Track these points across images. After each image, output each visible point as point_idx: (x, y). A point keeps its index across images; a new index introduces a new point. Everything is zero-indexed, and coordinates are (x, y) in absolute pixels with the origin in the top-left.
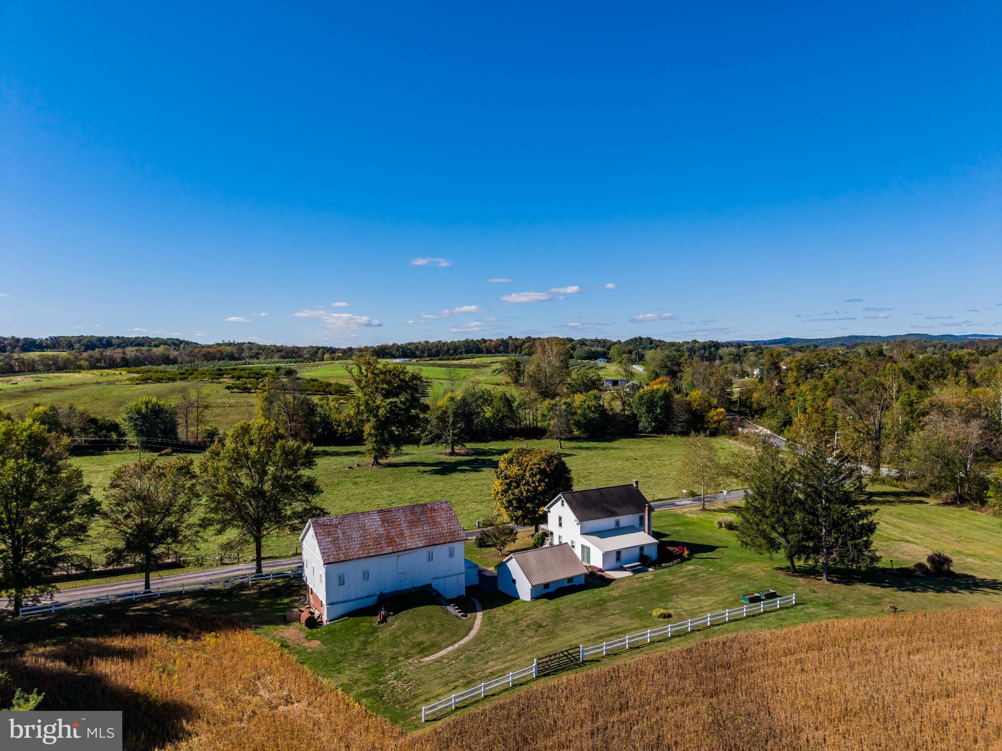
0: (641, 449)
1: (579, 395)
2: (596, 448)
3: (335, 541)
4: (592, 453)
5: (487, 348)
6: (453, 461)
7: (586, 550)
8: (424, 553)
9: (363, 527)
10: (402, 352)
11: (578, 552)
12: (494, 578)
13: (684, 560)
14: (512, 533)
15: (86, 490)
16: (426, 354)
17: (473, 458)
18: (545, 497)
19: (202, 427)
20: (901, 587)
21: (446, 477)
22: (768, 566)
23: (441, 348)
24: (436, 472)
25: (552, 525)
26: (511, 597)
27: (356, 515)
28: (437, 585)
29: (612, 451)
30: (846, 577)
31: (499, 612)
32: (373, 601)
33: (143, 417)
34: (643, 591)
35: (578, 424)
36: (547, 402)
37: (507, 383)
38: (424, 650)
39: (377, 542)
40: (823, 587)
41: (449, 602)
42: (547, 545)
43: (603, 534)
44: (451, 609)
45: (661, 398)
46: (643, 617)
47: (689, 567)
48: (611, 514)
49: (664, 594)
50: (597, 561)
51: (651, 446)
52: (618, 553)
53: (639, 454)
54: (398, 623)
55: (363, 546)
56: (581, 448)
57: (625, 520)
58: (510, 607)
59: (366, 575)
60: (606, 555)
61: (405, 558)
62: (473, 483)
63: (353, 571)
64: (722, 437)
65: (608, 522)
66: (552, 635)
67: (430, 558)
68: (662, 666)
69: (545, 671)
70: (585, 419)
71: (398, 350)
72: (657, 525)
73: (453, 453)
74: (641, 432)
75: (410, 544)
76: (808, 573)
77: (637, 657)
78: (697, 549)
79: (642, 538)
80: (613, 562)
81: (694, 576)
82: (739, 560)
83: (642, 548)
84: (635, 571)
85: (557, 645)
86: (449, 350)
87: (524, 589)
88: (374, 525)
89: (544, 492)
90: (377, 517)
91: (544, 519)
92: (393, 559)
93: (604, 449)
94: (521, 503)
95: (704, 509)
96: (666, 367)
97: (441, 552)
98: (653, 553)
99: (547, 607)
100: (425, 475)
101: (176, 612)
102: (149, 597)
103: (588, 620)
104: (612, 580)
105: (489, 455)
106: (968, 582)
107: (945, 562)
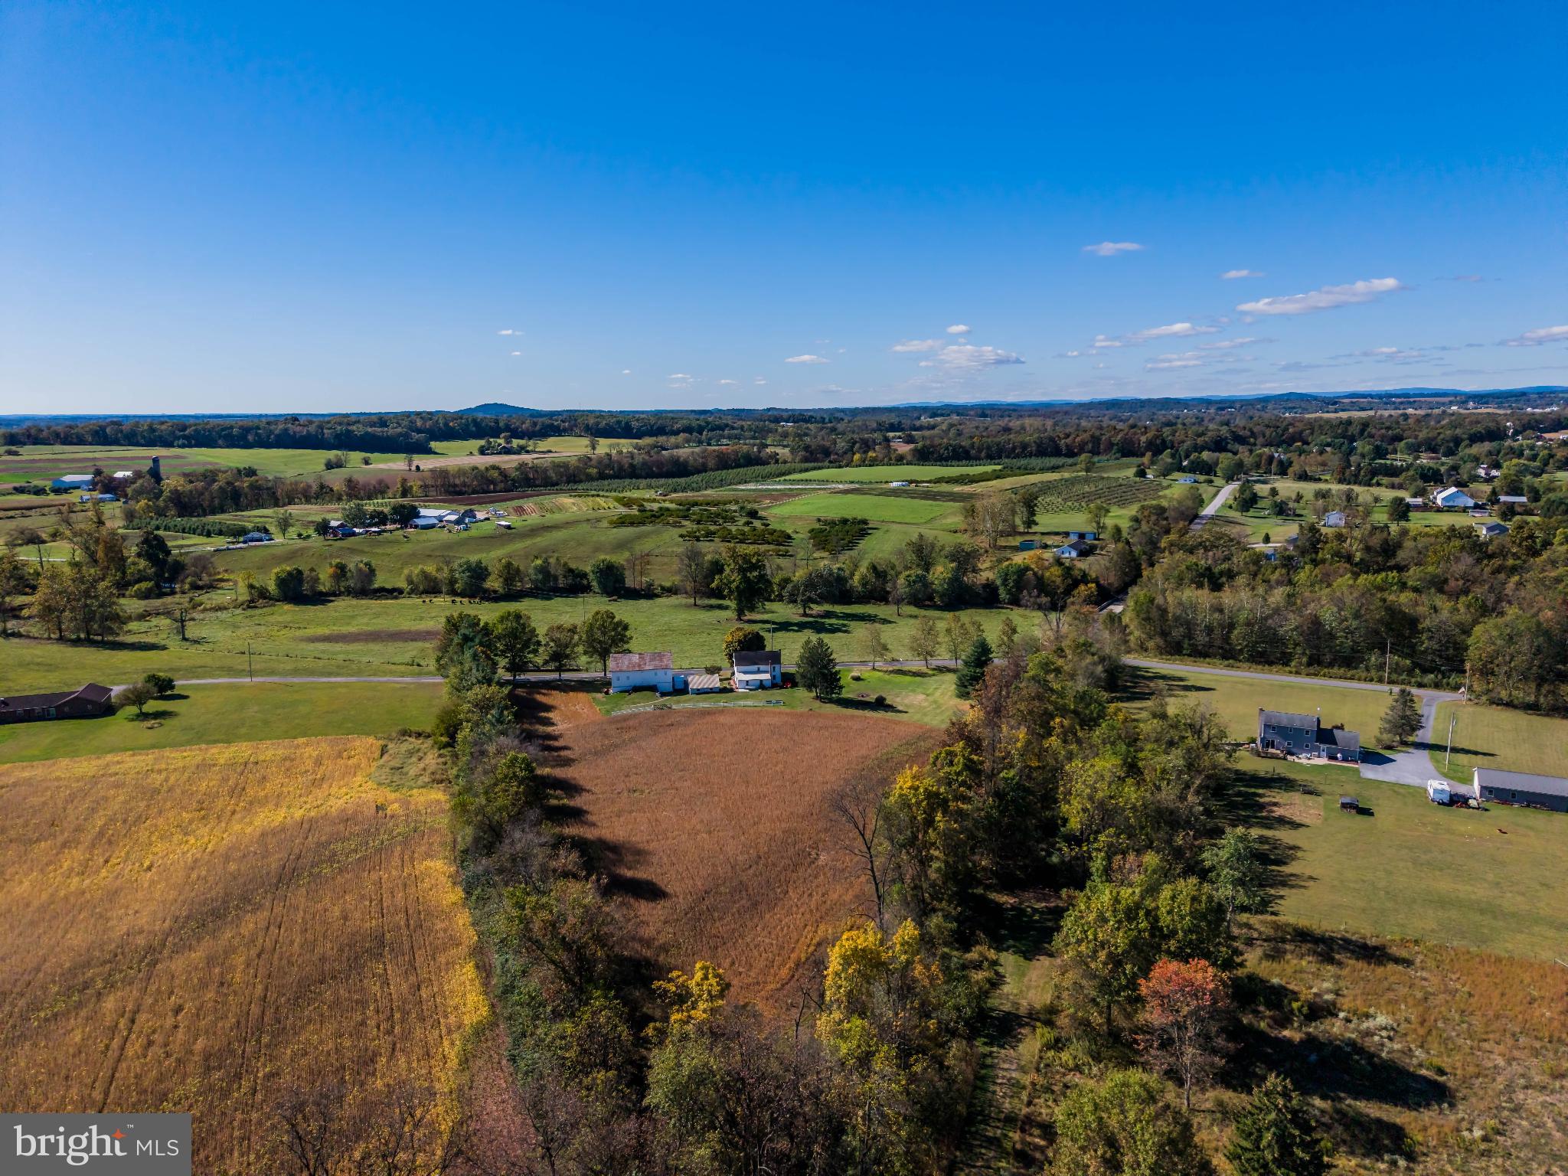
3: (617, 663)
6: (796, 622)
8: (653, 673)
9: (630, 660)
15: (537, 636)
16: (983, 454)
19: (644, 579)
28: (659, 685)
32: (629, 688)
33: (601, 571)
35: (938, 593)
39: (634, 666)
43: (747, 673)
44: (658, 693)
52: (748, 681)
55: (628, 667)
59: (628, 678)
63: (622, 675)
65: (753, 668)
67: (656, 674)
71: (947, 449)
73: (804, 614)
74: (1000, 602)
75: (647, 667)
83: (761, 680)
86: (1014, 448)
88: (635, 659)
90: (637, 656)
92: (639, 673)
98: (769, 684)
101: (567, 686)
102: (560, 680)
106: (890, 708)
107: (885, 699)
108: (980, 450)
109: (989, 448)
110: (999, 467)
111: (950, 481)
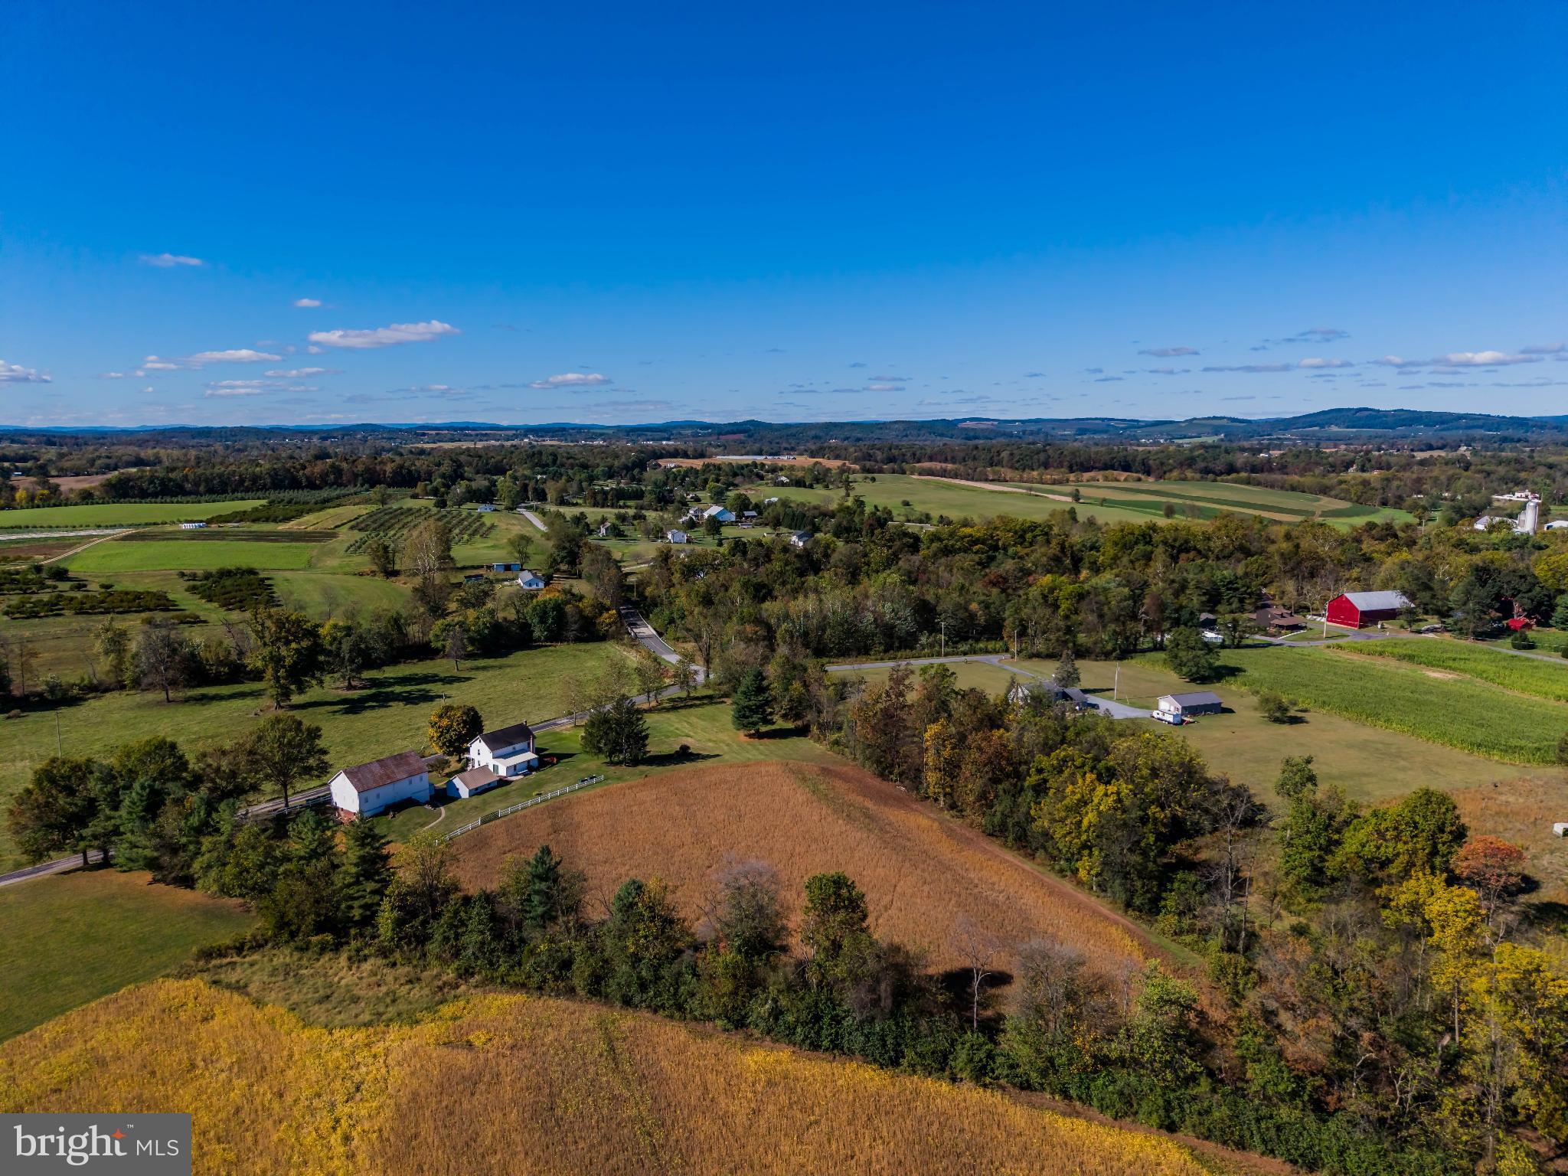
0: (535, 665)
1: (472, 610)
2: (492, 667)
3: (359, 780)
4: (489, 674)
5: (308, 478)
6: (355, 697)
7: (495, 767)
8: (407, 781)
9: (371, 772)
10: (160, 485)
11: (491, 768)
12: (444, 790)
13: (553, 765)
14: (447, 762)
16: (202, 488)
17: (373, 691)
18: (470, 736)
20: (659, 764)
21: (359, 716)
22: (599, 762)
23: (229, 478)
24: (347, 712)
25: (473, 754)
26: (456, 797)
27: (365, 765)
28: (417, 796)
29: (508, 670)
30: (635, 762)
31: (452, 805)
32: (382, 809)
34: (529, 785)
35: (472, 641)
36: (440, 622)
37: (373, 573)
38: (423, 825)
39: (381, 777)
40: (623, 769)
41: (425, 804)
42: (469, 769)
43: (505, 756)
44: (426, 807)
45: (553, 609)
46: (529, 796)
47: (556, 769)
48: (511, 744)
49: (539, 784)
50: (502, 772)
51: (544, 659)
52: (515, 766)
53: (533, 671)
54: (401, 817)
55: (375, 781)
56: (477, 669)
57: (518, 746)
58: (458, 802)
59: (378, 796)
60: (508, 768)
61: (398, 785)
62: (389, 720)
63: (372, 794)
64: (611, 642)
65: (509, 749)
66: (484, 810)
67: (411, 782)
68: (535, 813)
69: (484, 822)
70: (480, 634)
72: (539, 743)
73: (350, 687)
74: (535, 641)
75: (399, 777)
76: (620, 763)
77: (525, 811)
78: (561, 757)
79: (530, 756)
80: (512, 771)
81: (558, 773)
82: (585, 761)
83: (529, 761)
84: (525, 775)
85: (489, 811)
86: (242, 481)
87: (464, 792)
88: (377, 769)
89: (466, 734)
90: (376, 764)
91: (467, 750)
92: (391, 786)
93: (500, 667)
94: (451, 743)
95: (576, 726)
96: (564, 548)
97: (416, 779)
98: (535, 764)
99: (477, 800)
100: (337, 716)
103: (500, 801)
104: (511, 782)
105: (389, 686)
106: (696, 757)
107: (688, 748)
108: (197, 484)
109: (208, 481)
110: (264, 502)
111: (226, 519)
